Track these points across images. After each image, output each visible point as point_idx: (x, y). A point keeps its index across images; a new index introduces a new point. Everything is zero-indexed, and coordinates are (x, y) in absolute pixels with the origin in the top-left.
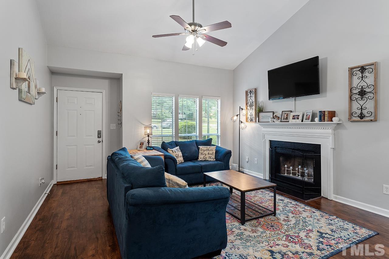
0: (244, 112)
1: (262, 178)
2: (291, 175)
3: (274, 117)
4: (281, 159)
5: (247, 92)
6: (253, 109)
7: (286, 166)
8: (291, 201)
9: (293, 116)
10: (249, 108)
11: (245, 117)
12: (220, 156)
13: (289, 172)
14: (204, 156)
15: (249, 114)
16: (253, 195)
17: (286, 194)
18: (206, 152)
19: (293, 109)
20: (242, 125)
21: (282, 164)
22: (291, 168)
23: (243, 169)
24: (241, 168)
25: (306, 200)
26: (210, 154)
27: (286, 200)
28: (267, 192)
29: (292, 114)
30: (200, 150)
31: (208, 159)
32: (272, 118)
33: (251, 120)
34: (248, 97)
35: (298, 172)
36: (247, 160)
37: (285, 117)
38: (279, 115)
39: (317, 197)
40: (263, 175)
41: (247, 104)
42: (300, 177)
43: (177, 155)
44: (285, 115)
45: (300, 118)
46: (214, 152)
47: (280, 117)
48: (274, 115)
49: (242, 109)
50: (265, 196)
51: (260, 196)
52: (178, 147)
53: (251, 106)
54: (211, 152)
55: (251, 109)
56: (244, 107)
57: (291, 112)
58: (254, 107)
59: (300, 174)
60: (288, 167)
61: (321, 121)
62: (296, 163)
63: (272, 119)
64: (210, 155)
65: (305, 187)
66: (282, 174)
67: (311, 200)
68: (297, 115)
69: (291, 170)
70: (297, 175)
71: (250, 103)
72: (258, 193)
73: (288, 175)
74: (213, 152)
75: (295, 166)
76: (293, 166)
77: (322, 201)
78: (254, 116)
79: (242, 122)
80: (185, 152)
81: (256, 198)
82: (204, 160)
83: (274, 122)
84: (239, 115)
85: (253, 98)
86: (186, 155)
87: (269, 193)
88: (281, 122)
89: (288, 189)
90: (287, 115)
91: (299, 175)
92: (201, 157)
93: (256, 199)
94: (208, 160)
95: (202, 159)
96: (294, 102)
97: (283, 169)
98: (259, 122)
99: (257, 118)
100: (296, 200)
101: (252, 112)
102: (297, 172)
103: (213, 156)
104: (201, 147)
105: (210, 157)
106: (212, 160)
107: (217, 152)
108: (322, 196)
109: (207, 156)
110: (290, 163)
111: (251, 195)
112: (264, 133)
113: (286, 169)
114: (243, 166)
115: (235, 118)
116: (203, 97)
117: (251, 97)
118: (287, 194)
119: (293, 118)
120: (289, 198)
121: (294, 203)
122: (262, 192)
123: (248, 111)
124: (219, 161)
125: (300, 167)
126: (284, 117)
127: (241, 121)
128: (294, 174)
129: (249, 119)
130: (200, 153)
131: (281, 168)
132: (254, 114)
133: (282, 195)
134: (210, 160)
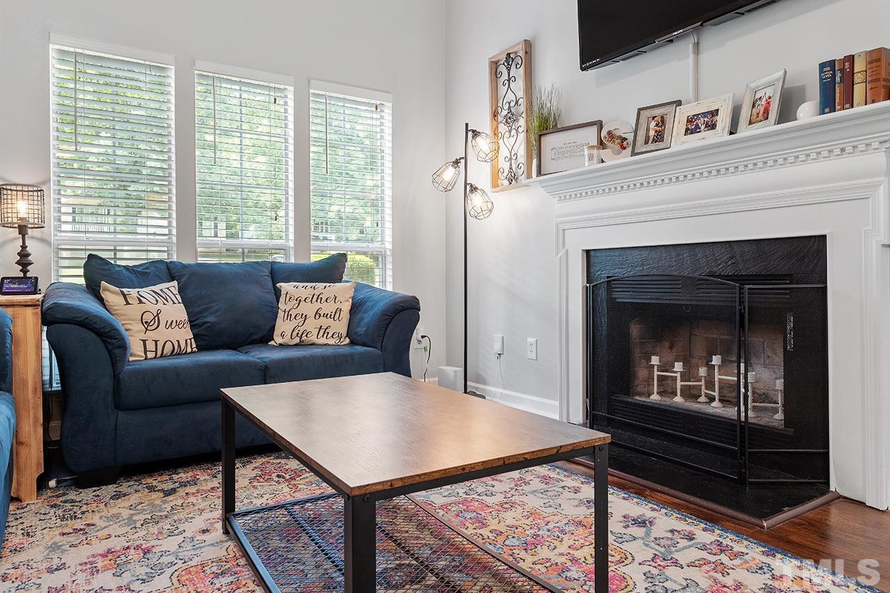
0: (483, 144)
1: (556, 417)
2: (678, 399)
3: (601, 141)
4: (635, 330)
5: (495, 65)
6: (517, 131)
7: (655, 360)
8: (689, 528)
9: (690, 121)
10: (503, 128)
11: (487, 167)
12: (366, 321)
13: (667, 390)
14: (294, 323)
15: (504, 152)
16: (499, 498)
17: (659, 487)
18: (309, 309)
19: (685, 93)
20: (476, 200)
21: (637, 352)
22: (678, 367)
23: (480, 386)
24: (477, 382)
25: (765, 516)
26: (326, 316)
27: (666, 521)
28: (569, 482)
29: (684, 113)
30: (282, 299)
31: (313, 338)
32: (592, 147)
33: (513, 178)
34: (500, 84)
35: (710, 384)
36: (497, 347)
37: (652, 133)
38: (625, 130)
39: (810, 498)
40: (557, 403)
41: (495, 115)
42: (716, 404)
43: (148, 317)
44: (653, 124)
45: (723, 120)
46: (346, 307)
47: (630, 137)
48: (604, 133)
49: (476, 134)
50: (558, 501)
51: (534, 502)
52: (175, 283)
53: (511, 118)
54: (329, 308)
55: (514, 132)
56: (483, 122)
57: (679, 103)
58: (522, 122)
59: (716, 394)
60: (666, 367)
61: (833, 110)
62: (699, 350)
63: (595, 152)
64: (324, 322)
65: (750, 448)
66: (640, 394)
67: (789, 514)
68: (704, 114)
69: (678, 375)
70: (703, 399)
71: (506, 107)
72: (527, 488)
73: (667, 401)
74: (338, 305)
75: (694, 361)
76: (686, 362)
77: (836, 517)
78: (522, 158)
79: (474, 189)
80: (207, 309)
81: (510, 517)
82: (297, 340)
83: (603, 161)
84: (463, 161)
85: (519, 86)
86: (211, 319)
87: (577, 484)
88: (633, 154)
89: (670, 461)
90: (662, 122)
91: (712, 399)
92: (284, 329)
93: (510, 522)
94: (313, 344)
95: (287, 340)
96: (691, 56)
97: (642, 373)
98: (539, 173)
99: (535, 162)
100: (712, 519)
101: (515, 144)
102: (703, 383)
103: (341, 326)
104: (285, 287)
105: (323, 330)
106: (331, 341)
107: (356, 308)
108: (832, 488)
109: (312, 325)
110: (671, 348)
111: (489, 500)
112: (562, 223)
113: (656, 373)
114: (481, 372)
115: (449, 174)
116: (312, 81)
117: (509, 81)
118: (666, 489)
119: (687, 130)
120: (676, 507)
121: (705, 535)
122: (545, 480)
123: (501, 142)
124: (364, 345)
125: (716, 360)
126: (648, 130)
127: (471, 186)
128: (692, 394)
129: (505, 174)
130: (281, 314)
131: (634, 371)
132: (522, 152)
133: (640, 493)
134: (323, 341)
